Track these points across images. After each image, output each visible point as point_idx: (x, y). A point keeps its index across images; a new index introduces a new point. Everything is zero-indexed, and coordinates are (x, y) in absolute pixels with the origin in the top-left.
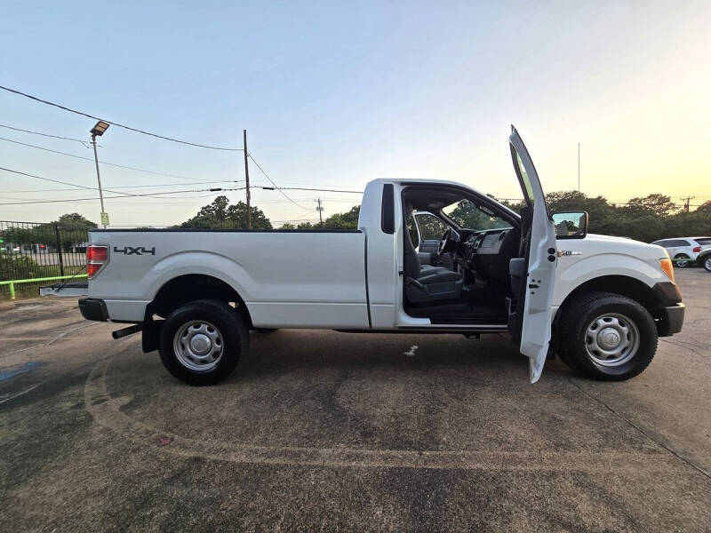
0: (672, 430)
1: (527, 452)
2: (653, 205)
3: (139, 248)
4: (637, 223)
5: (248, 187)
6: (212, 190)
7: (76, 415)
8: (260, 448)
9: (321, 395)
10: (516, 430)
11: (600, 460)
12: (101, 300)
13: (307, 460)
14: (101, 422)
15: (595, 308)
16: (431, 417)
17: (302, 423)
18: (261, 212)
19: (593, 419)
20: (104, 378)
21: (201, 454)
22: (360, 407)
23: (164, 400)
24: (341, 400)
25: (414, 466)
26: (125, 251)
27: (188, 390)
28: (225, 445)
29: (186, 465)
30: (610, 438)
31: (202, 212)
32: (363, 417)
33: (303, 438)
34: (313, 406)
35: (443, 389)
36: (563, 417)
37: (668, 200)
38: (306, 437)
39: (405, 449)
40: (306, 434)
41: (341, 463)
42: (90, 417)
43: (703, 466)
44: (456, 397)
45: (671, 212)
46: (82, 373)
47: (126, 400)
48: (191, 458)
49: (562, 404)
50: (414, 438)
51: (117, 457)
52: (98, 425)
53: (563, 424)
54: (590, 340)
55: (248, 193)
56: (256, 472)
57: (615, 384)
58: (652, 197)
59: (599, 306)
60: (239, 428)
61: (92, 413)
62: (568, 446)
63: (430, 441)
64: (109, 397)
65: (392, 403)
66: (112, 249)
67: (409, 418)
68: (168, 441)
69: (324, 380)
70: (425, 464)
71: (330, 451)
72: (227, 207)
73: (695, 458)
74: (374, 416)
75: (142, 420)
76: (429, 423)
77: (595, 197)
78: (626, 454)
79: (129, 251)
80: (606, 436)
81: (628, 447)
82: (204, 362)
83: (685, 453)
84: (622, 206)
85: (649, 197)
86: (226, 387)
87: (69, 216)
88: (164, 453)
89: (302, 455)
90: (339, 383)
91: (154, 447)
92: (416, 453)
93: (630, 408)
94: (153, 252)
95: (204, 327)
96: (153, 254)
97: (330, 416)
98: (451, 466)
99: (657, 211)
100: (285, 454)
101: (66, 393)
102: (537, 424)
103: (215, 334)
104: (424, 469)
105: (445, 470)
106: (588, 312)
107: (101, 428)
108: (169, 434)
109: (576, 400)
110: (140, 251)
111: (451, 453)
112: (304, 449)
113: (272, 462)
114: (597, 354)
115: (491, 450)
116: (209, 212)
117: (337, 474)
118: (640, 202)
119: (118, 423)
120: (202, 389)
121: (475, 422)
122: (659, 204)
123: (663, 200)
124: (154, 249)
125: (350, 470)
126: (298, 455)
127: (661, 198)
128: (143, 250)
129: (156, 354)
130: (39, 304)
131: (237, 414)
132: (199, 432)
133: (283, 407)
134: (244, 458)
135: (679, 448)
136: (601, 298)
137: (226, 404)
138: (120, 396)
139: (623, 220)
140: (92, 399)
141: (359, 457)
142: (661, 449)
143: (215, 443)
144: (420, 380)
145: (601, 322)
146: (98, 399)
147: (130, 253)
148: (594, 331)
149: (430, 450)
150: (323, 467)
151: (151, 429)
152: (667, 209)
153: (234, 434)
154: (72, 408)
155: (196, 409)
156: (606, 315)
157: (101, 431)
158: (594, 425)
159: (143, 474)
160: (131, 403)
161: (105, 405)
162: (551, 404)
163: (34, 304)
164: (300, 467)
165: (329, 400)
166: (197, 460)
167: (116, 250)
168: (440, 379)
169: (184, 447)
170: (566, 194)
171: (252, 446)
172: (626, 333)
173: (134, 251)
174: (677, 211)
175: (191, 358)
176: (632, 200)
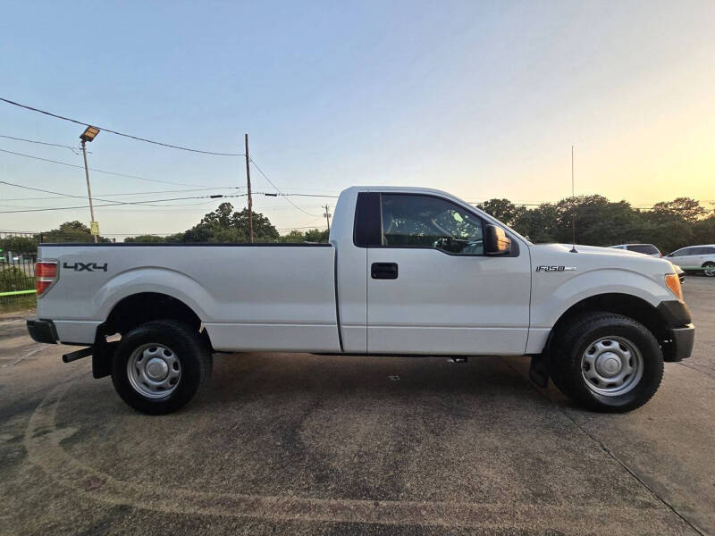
0: (674, 478)
1: (499, 504)
2: (681, 209)
3: (90, 264)
4: (663, 228)
5: (249, 194)
6: (212, 197)
7: (9, 451)
8: (197, 494)
9: (285, 427)
10: (491, 475)
11: (584, 516)
12: (50, 321)
13: (245, 511)
14: (34, 459)
15: (591, 330)
16: (399, 457)
17: (253, 463)
18: (267, 219)
19: (583, 461)
20: (57, 405)
21: (129, 502)
22: (323, 443)
23: (111, 432)
24: (304, 434)
25: (365, 521)
26: (75, 267)
27: (142, 419)
28: (159, 490)
29: (108, 515)
30: (599, 488)
31: (206, 220)
32: (323, 456)
33: (249, 482)
34: (271, 442)
35: (421, 421)
36: (549, 459)
37: (697, 204)
38: (253, 481)
39: (359, 498)
40: (253, 477)
41: (283, 516)
42: (24, 452)
43: (705, 526)
44: (432, 432)
45: (700, 217)
46: (35, 398)
47: (70, 431)
48: (117, 506)
49: (550, 442)
50: (373, 483)
51: (35, 505)
52: (29, 463)
53: (547, 467)
54: (588, 366)
55: (250, 199)
56: (183, 526)
57: (616, 416)
58: (679, 201)
59: (597, 327)
60: (182, 468)
61: (27, 448)
62: (548, 496)
63: (392, 488)
64: (53, 428)
65: (359, 439)
66: (62, 265)
67: (374, 458)
68: (98, 485)
69: (292, 409)
70: (379, 518)
71: (274, 499)
72: (232, 214)
73: (694, 516)
74: (336, 455)
75: (79, 457)
76: (395, 466)
77: (617, 201)
78: (615, 508)
79: (79, 267)
80: (595, 483)
81: (618, 498)
82: (160, 388)
83: (685, 508)
84: (647, 210)
85: (676, 201)
86: (182, 417)
87: (71, 224)
88: (89, 500)
89: (242, 504)
90: (308, 413)
91: (81, 492)
92: (370, 503)
93: (628, 448)
94: (105, 268)
95: (160, 350)
96: (105, 270)
97: (287, 453)
98: (407, 521)
99: (685, 216)
100: (222, 502)
101: (8, 424)
102: (518, 468)
103: (172, 358)
104: (375, 525)
105: (400, 527)
106: (585, 335)
107: (31, 466)
108: (102, 476)
109: (568, 436)
110: (91, 267)
111: (411, 503)
112: (246, 496)
113: (206, 512)
114: (596, 382)
115: (458, 501)
116: (212, 219)
117: (274, 529)
118: (666, 206)
119: (51, 460)
120: (157, 418)
121: (448, 464)
122: (687, 208)
123: (691, 204)
124: (106, 265)
125: (290, 525)
126: (236, 504)
127: (689, 202)
128: (95, 267)
129: (108, 379)
130: (19, 318)
131: (186, 450)
132: (136, 472)
133: (239, 441)
134: (175, 508)
135: (677, 500)
136: (598, 319)
137: (178, 437)
138: (66, 427)
139: (648, 225)
140: (35, 431)
141: (305, 508)
142: (657, 503)
143: (150, 487)
144: (399, 410)
145: (600, 346)
146: (40, 431)
147: (81, 270)
148: (592, 356)
149: (390, 499)
150: (260, 521)
151: (84, 468)
152: (695, 213)
153: (174, 476)
154: (9, 441)
155: (141, 445)
156: (605, 339)
157: (31, 471)
158: (583, 470)
159: (55, 526)
160: (75, 435)
161: (46, 438)
162: (538, 441)
163: (14, 318)
164: (235, 519)
165: (290, 434)
166: (124, 509)
167: (65, 266)
168: (420, 410)
169: (114, 492)
170: (587, 199)
171: (189, 493)
172: (628, 358)
173: (85, 267)
174: (706, 216)
175: (146, 384)
176: (657, 205)
